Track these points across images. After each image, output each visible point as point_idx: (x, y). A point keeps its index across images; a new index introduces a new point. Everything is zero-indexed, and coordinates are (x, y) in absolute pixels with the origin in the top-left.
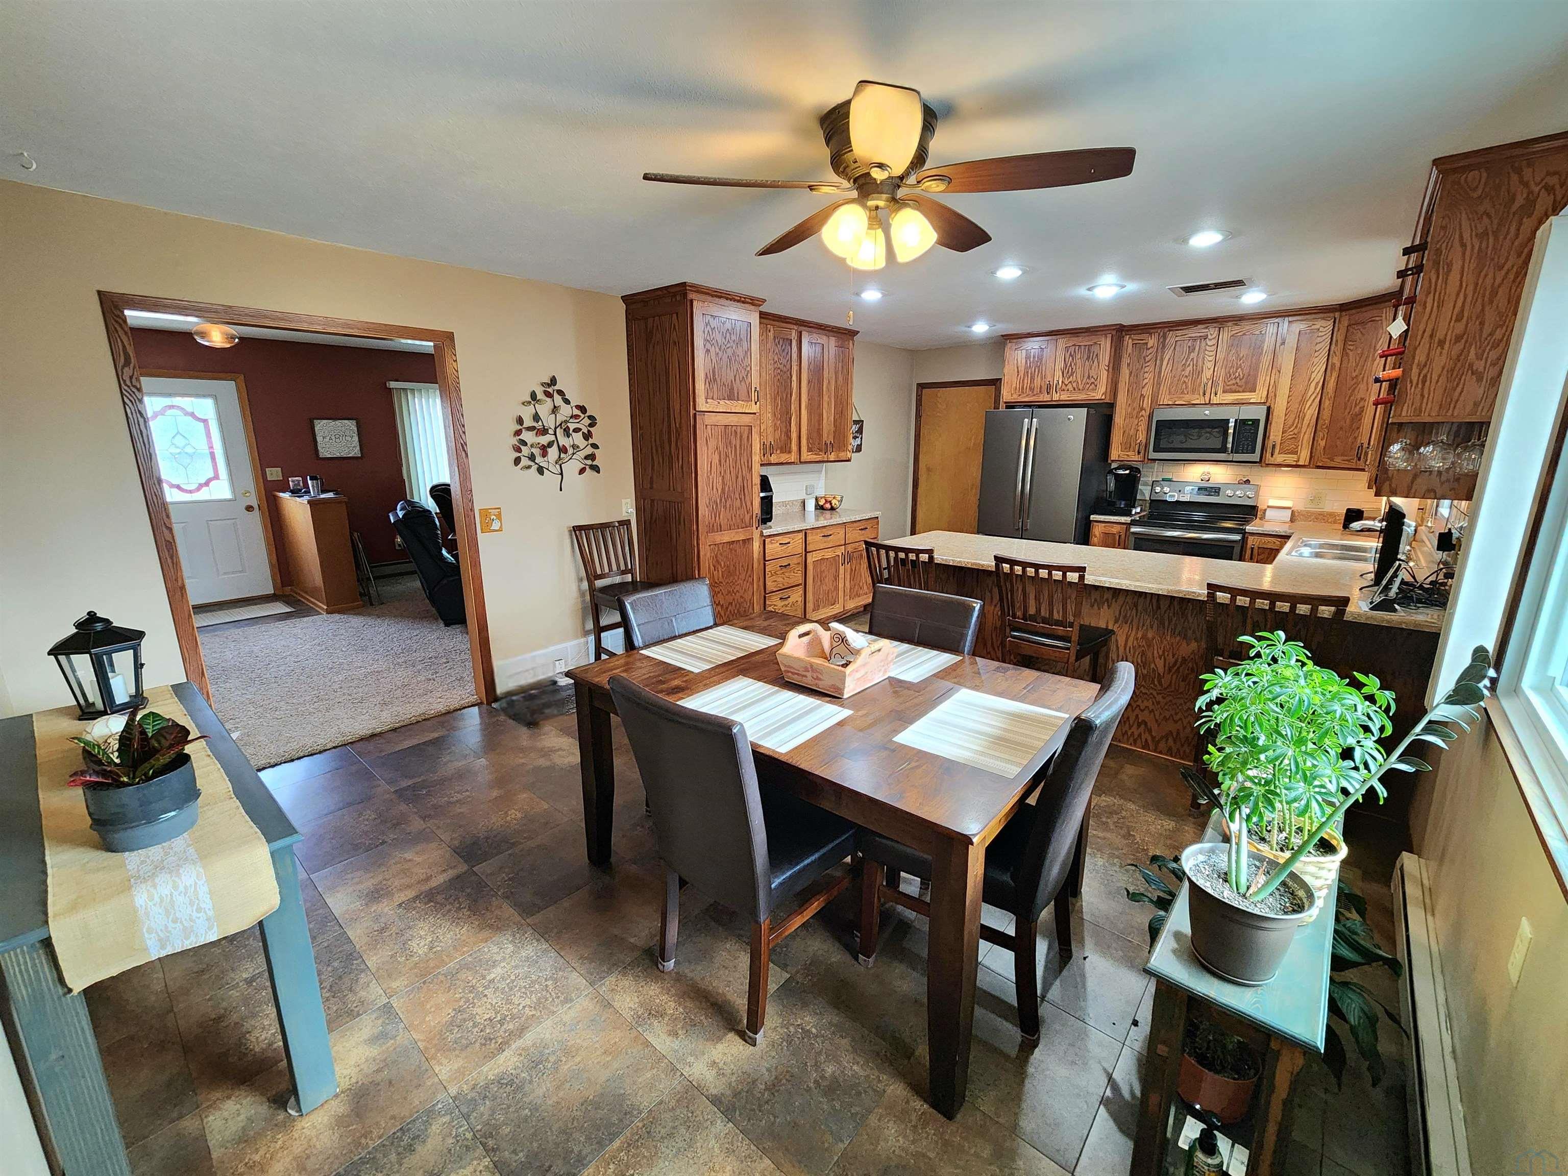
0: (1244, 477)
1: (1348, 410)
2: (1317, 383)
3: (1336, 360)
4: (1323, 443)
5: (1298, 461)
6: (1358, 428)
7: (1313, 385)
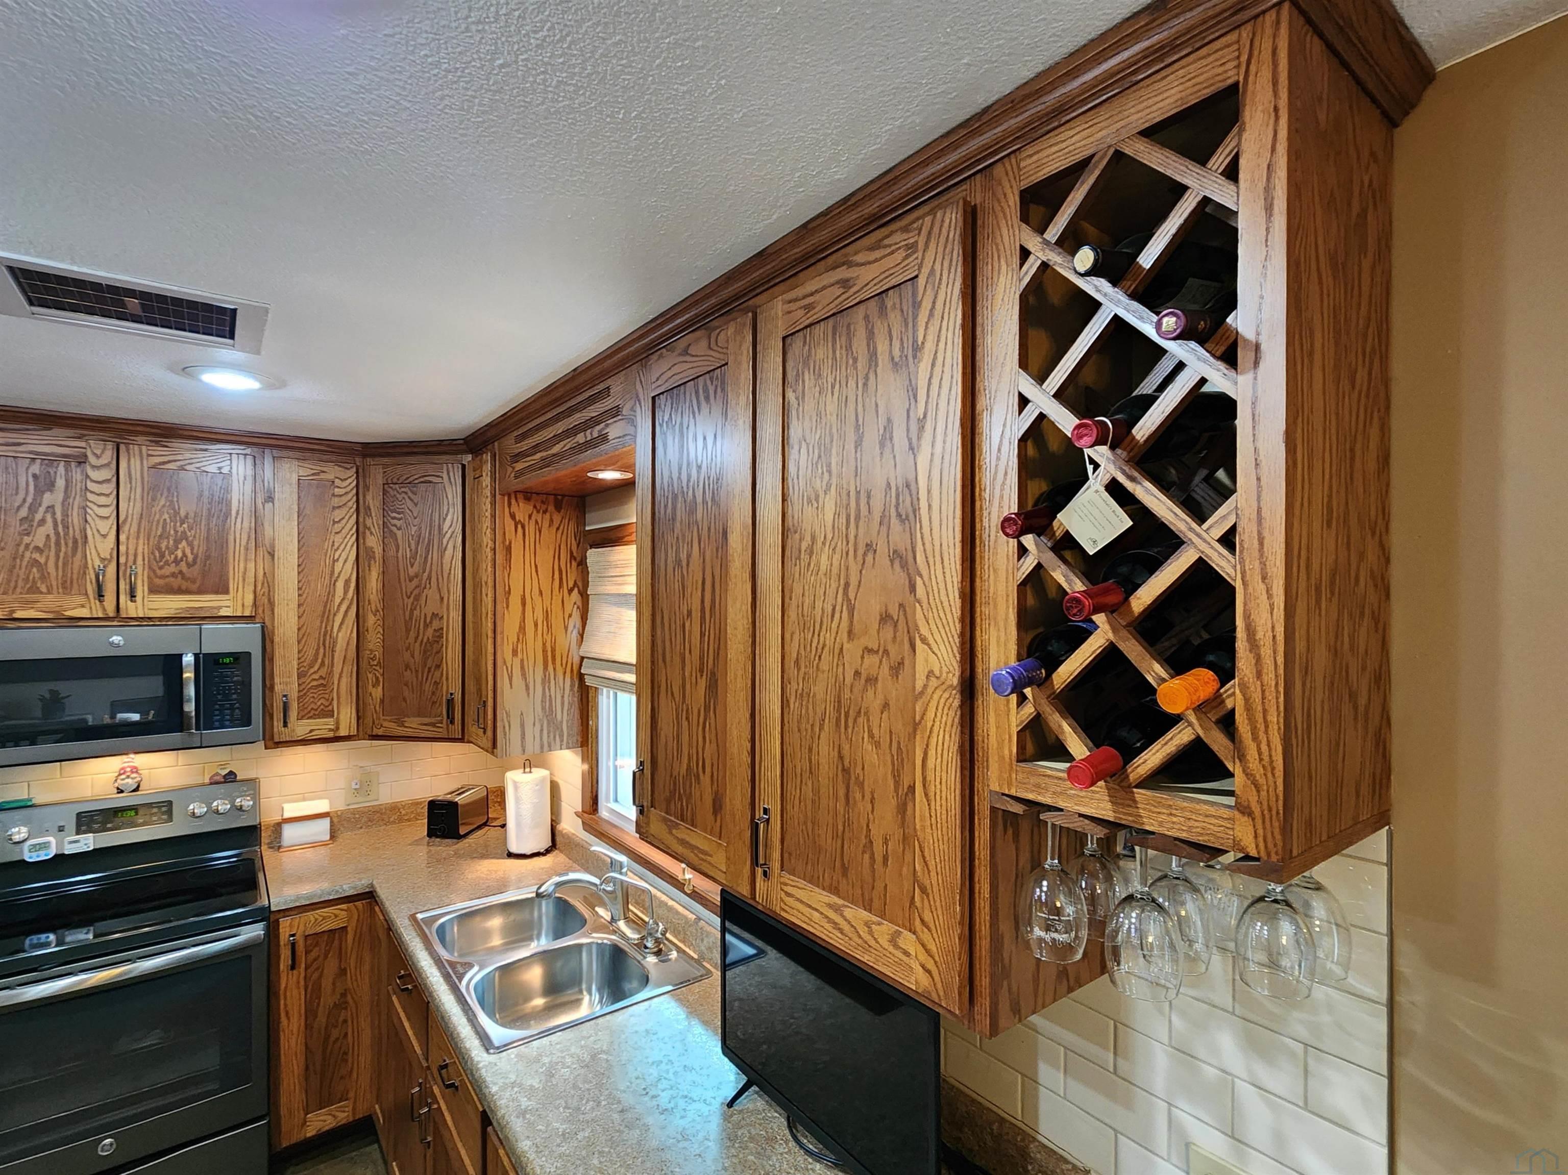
0: (222, 767)
1: (412, 634)
2: (347, 582)
3: (373, 541)
4: (377, 693)
5: (338, 728)
6: (438, 666)
7: (340, 585)
